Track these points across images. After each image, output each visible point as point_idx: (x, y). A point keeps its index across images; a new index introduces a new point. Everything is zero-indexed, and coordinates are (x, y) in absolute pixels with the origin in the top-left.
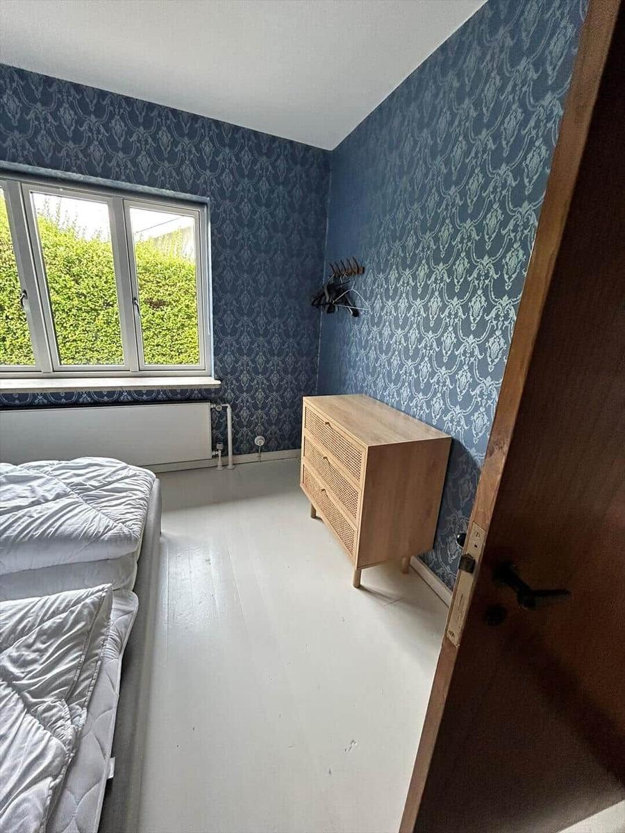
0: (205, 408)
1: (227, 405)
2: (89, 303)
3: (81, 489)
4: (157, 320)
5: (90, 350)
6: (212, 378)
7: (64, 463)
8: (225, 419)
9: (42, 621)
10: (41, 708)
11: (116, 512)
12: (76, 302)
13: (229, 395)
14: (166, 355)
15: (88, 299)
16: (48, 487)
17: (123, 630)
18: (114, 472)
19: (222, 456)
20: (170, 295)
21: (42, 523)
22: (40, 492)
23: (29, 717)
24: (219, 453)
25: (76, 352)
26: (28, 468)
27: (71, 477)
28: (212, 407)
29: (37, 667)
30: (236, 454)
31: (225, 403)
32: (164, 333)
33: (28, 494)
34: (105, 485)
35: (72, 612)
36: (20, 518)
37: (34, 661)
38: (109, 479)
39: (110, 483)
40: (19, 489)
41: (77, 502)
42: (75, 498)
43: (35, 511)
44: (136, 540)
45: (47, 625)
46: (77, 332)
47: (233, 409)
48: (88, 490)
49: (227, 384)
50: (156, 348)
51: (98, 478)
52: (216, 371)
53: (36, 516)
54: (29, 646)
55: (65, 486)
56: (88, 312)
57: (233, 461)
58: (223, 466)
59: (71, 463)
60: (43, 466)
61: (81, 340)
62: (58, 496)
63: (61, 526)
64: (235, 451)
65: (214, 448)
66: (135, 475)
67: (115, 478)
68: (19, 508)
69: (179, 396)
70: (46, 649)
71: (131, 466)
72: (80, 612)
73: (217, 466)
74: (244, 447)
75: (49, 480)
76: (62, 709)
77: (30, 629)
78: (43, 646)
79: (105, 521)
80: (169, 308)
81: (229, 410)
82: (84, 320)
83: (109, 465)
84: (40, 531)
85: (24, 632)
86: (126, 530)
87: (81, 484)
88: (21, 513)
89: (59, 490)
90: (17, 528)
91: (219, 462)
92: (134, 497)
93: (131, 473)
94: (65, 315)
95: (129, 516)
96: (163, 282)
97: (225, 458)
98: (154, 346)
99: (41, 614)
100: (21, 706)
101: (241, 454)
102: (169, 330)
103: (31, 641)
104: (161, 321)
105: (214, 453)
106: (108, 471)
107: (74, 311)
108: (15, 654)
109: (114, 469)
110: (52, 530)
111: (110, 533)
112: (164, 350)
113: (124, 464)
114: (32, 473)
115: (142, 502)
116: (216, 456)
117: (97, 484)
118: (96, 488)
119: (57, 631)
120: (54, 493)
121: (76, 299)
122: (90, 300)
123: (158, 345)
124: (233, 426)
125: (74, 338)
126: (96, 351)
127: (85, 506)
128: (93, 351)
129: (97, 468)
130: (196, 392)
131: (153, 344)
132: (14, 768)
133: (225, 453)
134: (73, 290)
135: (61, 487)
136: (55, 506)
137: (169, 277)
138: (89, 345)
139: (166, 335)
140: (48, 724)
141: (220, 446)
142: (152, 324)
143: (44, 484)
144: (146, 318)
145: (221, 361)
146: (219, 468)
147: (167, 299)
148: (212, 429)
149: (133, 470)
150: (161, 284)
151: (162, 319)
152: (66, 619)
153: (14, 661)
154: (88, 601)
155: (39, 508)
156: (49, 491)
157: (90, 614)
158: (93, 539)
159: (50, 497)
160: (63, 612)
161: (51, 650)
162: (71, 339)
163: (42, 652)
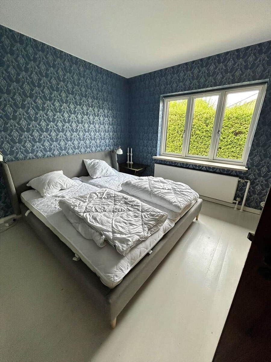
0: (236, 180)
1: (249, 181)
2: (209, 134)
3: (174, 190)
4: (235, 141)
5: (204, 152)
6: (245, 167)
7: (174, 182)
8: (245, 187)
9: (151, 212)
10: (144, 226)
11: (179, 199)
12: (204, 134)
13: (252, 177)
14: (235, 156)
15: (209, 132)
16: (167, 186)
17: (167, 229)
18: (185, 189)
19: (238, 204)
20: (245, 129)
21: (162, 194)
22: (165, 186)
23: (141, 226)
24: (237, 202)
25: (199, 152)
26: (166, 181)
27: (174, 186)
28: (240, 180)
29: (147, 219)
30: (246, 206)
31: (248, 180)
32: (237, 146)
33: (163, 186)
34: (181, 191)
35: (157, 214)
36: (158, 191)
37: (147, 218)
38: (183, 190)
39: (183, 191)
40: (162, 184)
41: (171, 192)
42: (172, 191)
43: (162, 190)
44: (181, 209)
45: (152, 213)
46: (202, 145)
47: (251, 184)
48: (176, 191)
49: (252, 171)
50: (231, 153)
51: (181, 189)
52: (247, 164)
53: (162, 191)
54: (147, 215)
55: (171, 187)
56: (207, 137)
57: (243, 208)
58: (237, 209)
59: (176, 183)
60: (169, 181)
61: (202, 148)
62: (168, 189)
63: (165, 196)
64: (247, 204)
65: (235, 199)
66: (191, 192)
67: (185, 191)
68: (159, 188)
69: (225, 172)
70: (150, 217)
71: (192, 190)
72: (158, 215)
73: (234, 208)
74: (253, 204)
75: (168, 185)
76: (147, 229)
77: (149, 212)
78: (149, 216)
79: (175, 200)
80: (243, 135)
81: (249, 184)
82: (205, 140)
83: (185, 186)
84: (161, 195)
85: (148, 212)
86: (179, 205)
87: (175, 189)
88: (159, 189)
89: (169, 188)
90: (157, 192)
91: (236, 206)
92: (187, 198)
93: (191, 191)
94: (199, 139)
95: (182, 202)
96: (244, 123)
97: (239, 206)
98: (230, 152)
99: (152, 210)
100: (141, 223)
101: (250, 207)
102: (240, 145)
103: (148, 214)
104: (237, 141)
105: (234, 201)
106: (184, 188)
107: (203, 137)
108: (145, 214)
109: (185, 188)
110: (163, 196)
111: (175, 204)
112: (234, 154)
113: (190, 188)
114: (166, 182)
115: (188, 200)
116: (235, 203)
117: (179, 190)
118: (178, 191)
119: (153, 215)
120: (168, 188)
121: (205, 132)
122: (210, 133)
123: (232, 152)
124: (249, 192)
125: (200, 147)
126: (206, 152)
127: (173, 194)
128: (205, 152)
129: (181, 186)
130: (234, 172)
131: (230, 151)
132: (136, 231)
133: (240, 203)
134: (205, 129)
135: (170, 187)
136: (166, 191)
137: (248, 120)
138: (204, 150)
139: (237, 147)
140: (144, 230)
141: (238, 199)
142: (233, 142)
143: (167, 185)
144: (231, 139)
145: (252, 159)
146: (235, 209)
147: (244, 131)
148: (237, 190)
149: (192, 191)
150: (242, 124)
151: (238, 140)
152: (155, 214)
153: (144, 215)
154: (161, 214)
155: (163, 190)
156: (167, 187)
157: (160, 216)
158: (170, 203)
159: (166, 189)
160: (156, 213)
161: (150, 218)
162: (199, 147)
163: (149, 217)
